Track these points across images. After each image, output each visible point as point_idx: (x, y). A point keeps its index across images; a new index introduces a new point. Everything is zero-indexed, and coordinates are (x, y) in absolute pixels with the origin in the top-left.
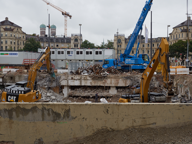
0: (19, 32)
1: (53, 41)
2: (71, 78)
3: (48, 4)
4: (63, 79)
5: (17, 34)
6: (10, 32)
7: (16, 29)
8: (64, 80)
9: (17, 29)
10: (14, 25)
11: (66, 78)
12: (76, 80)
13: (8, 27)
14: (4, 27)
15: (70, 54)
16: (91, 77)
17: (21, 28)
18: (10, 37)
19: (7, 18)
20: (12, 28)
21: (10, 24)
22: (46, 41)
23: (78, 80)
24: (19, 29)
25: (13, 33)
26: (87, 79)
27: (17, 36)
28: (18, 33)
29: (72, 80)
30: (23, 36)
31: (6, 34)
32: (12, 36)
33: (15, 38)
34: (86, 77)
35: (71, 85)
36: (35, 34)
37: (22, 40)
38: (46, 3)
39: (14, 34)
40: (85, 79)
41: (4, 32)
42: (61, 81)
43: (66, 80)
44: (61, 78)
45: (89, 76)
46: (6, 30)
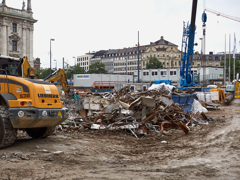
0: (174, 52)
1: (219, 59)
2: (92, 102)
3: (218, 15)
4: (85, 102)
5: (172, 54)
6: (162, 52)
7: (170, 48)
8: (87, 103)
9: (172, 48)
10: (169, 44)
11: (88, 102)
12: (96, 104)
13: (161, 46)
14: (157, 47)
15: (164, 75)
16: (110, 101)
17: (178, 46)
18: (162, 57)
19: (162, 37)
20: (166, 47)
21: (164, 43)
22: (209, 60)
23: (98, 104)
24: (174, 49)
25: (166, 52)
26: (106, 103)
27: (171, 55)
28: (172, 52)
29: (93, 104)
30: (180, 56)
31: (159, 54)
32: (165, 56)
33: (168, 58)
34: (105, 101)
35: (92, 109)
36: (197, 52)
37: (177, 60)
38: (216, 15)
39: (166, 54)
40: (104, 103)
41: (156, 53)
42: (84, 105)
43: (88, 103)
44: (85, 101)
45: (108, 100)
46: (158, 50)
